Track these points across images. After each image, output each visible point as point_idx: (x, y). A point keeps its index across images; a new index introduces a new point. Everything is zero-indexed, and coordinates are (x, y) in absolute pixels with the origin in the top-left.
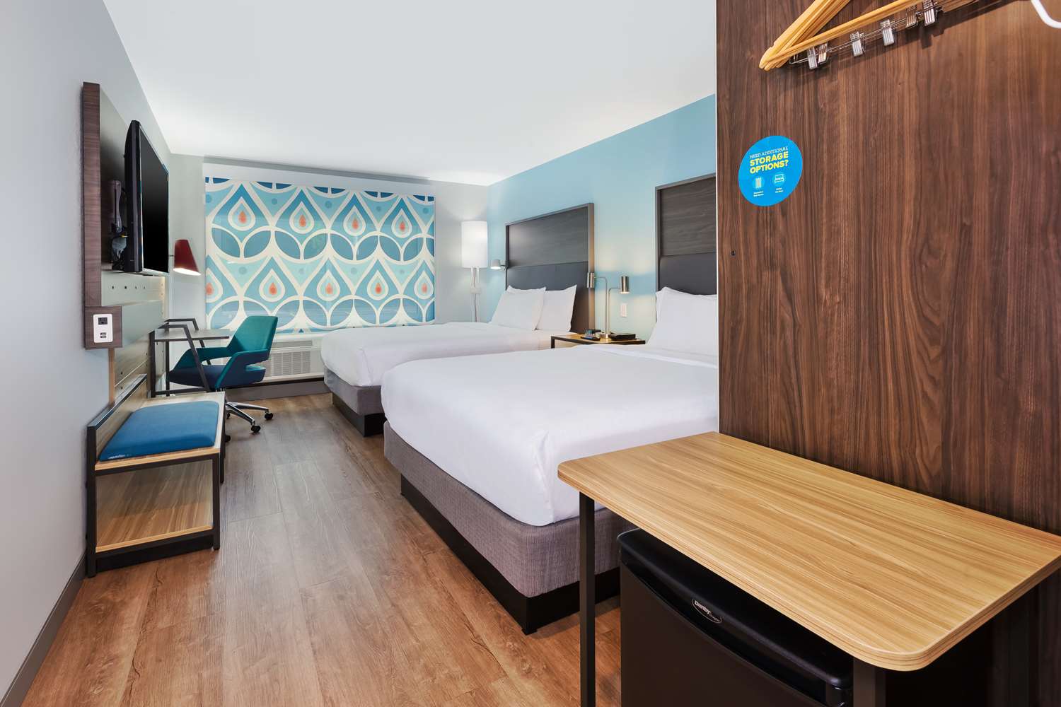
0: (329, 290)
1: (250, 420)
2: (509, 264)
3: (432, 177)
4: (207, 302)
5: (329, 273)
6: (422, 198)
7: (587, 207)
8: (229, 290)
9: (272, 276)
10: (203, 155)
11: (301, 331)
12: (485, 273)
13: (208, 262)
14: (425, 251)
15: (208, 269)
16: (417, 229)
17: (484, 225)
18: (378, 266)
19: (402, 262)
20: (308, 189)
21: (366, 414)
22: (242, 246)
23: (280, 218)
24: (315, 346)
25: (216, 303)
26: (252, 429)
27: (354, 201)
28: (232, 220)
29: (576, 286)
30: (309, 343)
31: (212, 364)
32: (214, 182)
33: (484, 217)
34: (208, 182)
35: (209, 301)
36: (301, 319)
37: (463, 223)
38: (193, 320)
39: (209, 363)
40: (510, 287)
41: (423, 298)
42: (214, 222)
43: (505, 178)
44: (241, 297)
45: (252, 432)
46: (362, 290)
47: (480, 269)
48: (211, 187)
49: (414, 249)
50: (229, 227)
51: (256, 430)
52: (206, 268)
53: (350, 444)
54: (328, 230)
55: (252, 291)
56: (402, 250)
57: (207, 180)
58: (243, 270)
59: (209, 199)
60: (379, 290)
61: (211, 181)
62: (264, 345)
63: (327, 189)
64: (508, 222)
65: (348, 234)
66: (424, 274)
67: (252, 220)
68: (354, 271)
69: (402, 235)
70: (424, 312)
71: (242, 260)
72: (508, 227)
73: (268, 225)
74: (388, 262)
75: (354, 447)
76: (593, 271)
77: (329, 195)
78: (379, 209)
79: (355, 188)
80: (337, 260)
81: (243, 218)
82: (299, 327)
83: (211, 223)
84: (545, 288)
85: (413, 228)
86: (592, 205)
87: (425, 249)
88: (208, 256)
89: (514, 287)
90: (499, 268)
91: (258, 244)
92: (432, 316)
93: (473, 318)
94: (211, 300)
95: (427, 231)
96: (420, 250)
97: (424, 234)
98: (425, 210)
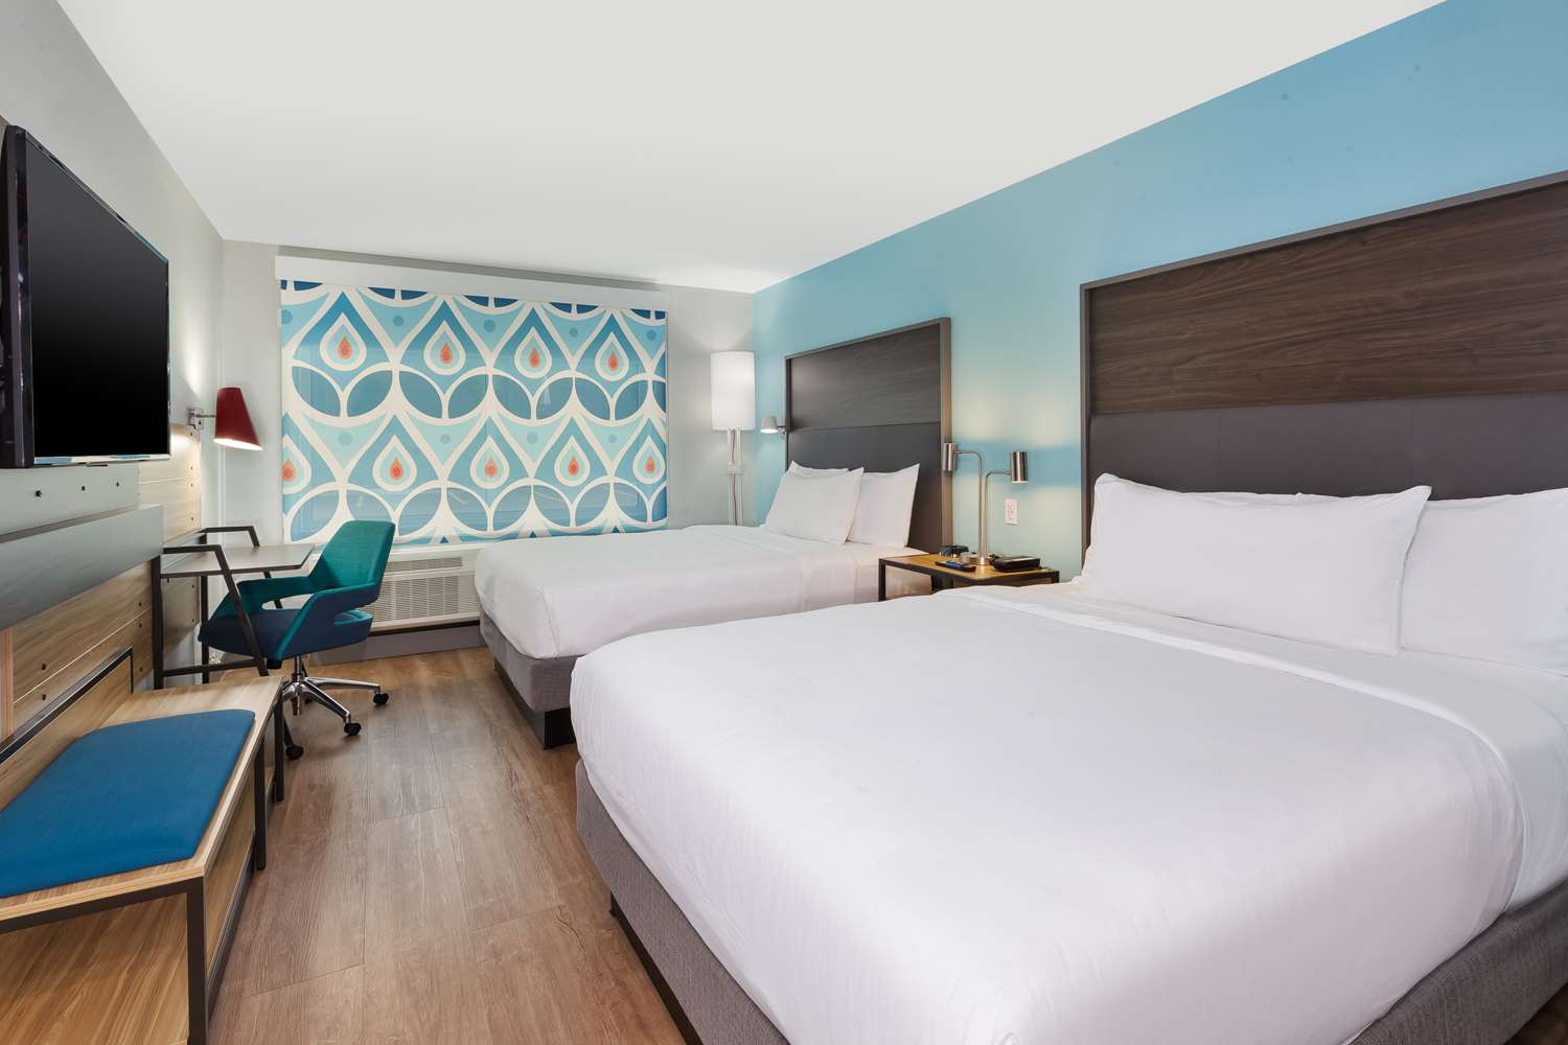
0: (491, 470)
1: (341, 713)
2: (792, 425)
3: (662, 277)
4: (285, 493)
5: (490, 442)
6: (645, 314)
7: (938, 324)
8: (321, 472)
9: (394, 448)
10: (278, 244)
11: (444, 541)
12: (751, 437)
13: (286, 425)
14: (650, 401)
15: (286, 436)
16: (637, 365)
17: (749, 358)
18: (572, 428)
19: (612, 422)
20: (455, 300)
21: (549, 709)
22: (344, 396)
23: (408, 349)
24: (466, 568)
25: (298, 495)
26: (346, 730)
27: (533, 320)
28: (327, 351)
29: (918, 465)
30: (456, 561)
31: (285, 607)
32: (296, 289)
33: (750, 345)
34: (285, 288)
35: (286, 491)
36: (444, 521)
37: (715, 357)
38: (251, 530)
39: (278, 605)
40: (794, 465)
41: (648, 481)
42: (296, 357)
43: (782, 280)
44: (342, 485)
45: (346, 734)
46: (546, 470)
47: (742, 432)
48: (291, 297)
49: (632, 399)
50: (321, 364)
51: (353, 730)
52: (283, 435)
53: (518, 769)
54: (489, 368)
55: (361, 474)
56: (612, 402)
57: (284, 284)
58: (345, 438)
59: (287, 316)
60: (574, 469)
61: (291, 286)
62: (370, 576)
63: (487, 298)
64: (790, 353)
65: (522, 376)
66: (649, 441)
67: (361, 351)
68: (532, 438)
69: (613, 378)
70: (650, 505)
71: (344, 421)
72: (789, 362)
73: (387, 360)
74: (589, 423)
75: (525, 777)
76: (949, 440)
77: (491, 310)
78: (574, 333)
79: (533, 297)
80: (503, 418)
81: (345, 350)
82: (440, 534)
83: (291, 357)
84: (862, 469)
85: (630, 365)
86: (948, 321)
87: (650, 400)
88: (287, 414)
89: (801, 463)
90: (775, 431)
91: (370, 394)
92: (662, 510)
93: (731, 519)
94: (292, 488)
95: (654, 370)
96: (642, 402)
97: (650, 375)
98: (651, 334)
